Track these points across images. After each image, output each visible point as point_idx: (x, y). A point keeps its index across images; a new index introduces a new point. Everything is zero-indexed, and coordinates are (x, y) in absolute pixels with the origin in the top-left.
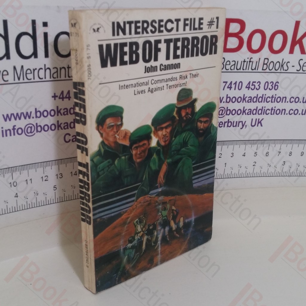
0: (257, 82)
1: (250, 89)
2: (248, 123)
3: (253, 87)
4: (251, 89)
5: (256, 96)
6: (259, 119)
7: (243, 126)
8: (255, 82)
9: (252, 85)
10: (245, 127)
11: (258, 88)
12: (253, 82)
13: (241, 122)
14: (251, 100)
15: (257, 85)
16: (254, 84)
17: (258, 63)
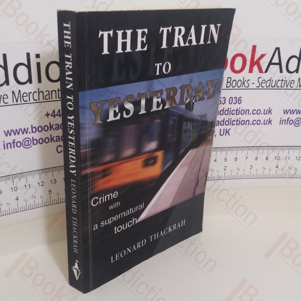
5: (223, 110)
6: (226, 129)
15: (222, 100)
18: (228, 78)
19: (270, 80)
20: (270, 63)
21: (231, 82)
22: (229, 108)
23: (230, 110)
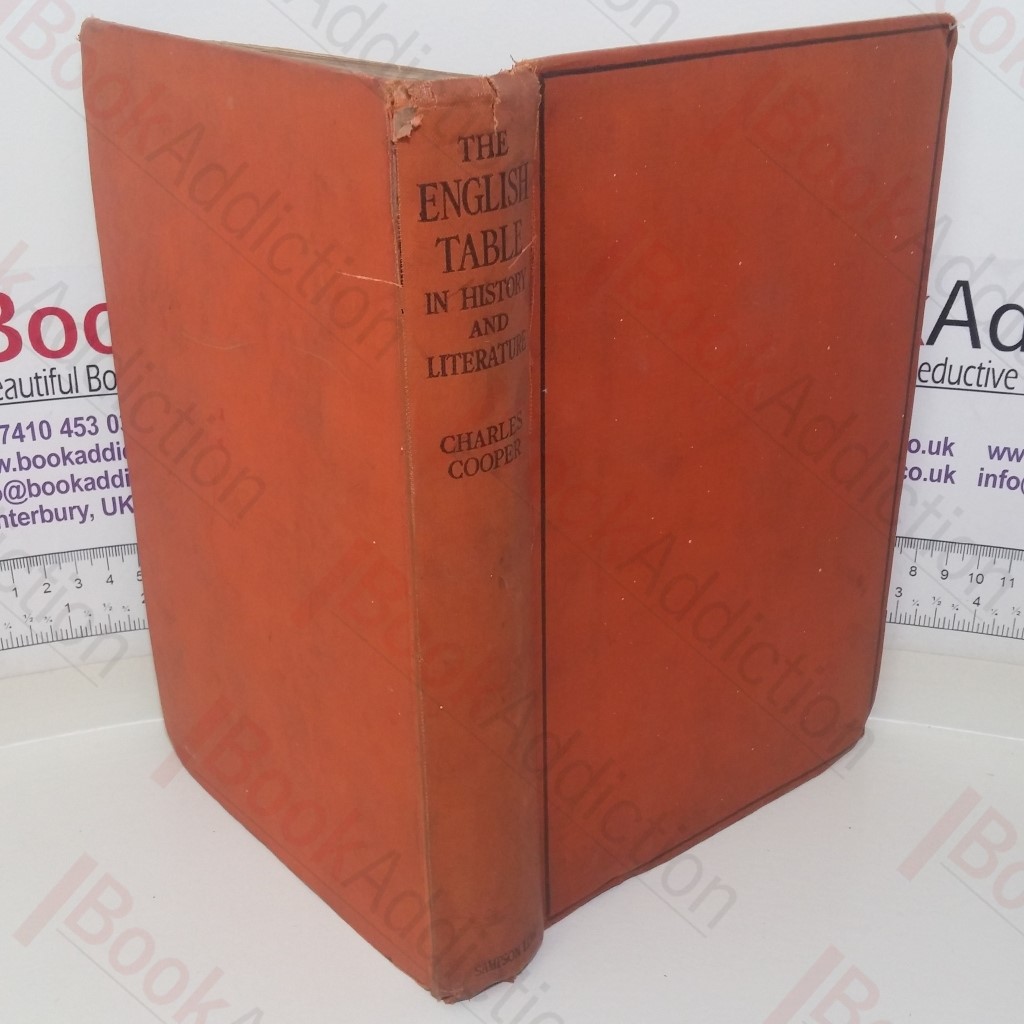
0: (85, 419)
1: (73, 435)
2: (95, 508)
3: (79, 430)
4: (76, 433)
5: (94, 448)
6: (120, 498)
7: (84, 516)
8: (81, 419)
9: (76, 426)
10: (88, 517)
11: (93, 430)
12: (76, 419)
13: (74, 507)
14: (84, 457)
15: (88, 425)
16: (79, 422)
17: (73, 379)
18: (88, 367)
19: (945, 365)
20: (943, 321)
21: (101, 377)
22: (112, 444)
23: (119, 449)
